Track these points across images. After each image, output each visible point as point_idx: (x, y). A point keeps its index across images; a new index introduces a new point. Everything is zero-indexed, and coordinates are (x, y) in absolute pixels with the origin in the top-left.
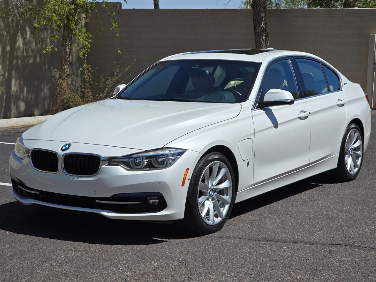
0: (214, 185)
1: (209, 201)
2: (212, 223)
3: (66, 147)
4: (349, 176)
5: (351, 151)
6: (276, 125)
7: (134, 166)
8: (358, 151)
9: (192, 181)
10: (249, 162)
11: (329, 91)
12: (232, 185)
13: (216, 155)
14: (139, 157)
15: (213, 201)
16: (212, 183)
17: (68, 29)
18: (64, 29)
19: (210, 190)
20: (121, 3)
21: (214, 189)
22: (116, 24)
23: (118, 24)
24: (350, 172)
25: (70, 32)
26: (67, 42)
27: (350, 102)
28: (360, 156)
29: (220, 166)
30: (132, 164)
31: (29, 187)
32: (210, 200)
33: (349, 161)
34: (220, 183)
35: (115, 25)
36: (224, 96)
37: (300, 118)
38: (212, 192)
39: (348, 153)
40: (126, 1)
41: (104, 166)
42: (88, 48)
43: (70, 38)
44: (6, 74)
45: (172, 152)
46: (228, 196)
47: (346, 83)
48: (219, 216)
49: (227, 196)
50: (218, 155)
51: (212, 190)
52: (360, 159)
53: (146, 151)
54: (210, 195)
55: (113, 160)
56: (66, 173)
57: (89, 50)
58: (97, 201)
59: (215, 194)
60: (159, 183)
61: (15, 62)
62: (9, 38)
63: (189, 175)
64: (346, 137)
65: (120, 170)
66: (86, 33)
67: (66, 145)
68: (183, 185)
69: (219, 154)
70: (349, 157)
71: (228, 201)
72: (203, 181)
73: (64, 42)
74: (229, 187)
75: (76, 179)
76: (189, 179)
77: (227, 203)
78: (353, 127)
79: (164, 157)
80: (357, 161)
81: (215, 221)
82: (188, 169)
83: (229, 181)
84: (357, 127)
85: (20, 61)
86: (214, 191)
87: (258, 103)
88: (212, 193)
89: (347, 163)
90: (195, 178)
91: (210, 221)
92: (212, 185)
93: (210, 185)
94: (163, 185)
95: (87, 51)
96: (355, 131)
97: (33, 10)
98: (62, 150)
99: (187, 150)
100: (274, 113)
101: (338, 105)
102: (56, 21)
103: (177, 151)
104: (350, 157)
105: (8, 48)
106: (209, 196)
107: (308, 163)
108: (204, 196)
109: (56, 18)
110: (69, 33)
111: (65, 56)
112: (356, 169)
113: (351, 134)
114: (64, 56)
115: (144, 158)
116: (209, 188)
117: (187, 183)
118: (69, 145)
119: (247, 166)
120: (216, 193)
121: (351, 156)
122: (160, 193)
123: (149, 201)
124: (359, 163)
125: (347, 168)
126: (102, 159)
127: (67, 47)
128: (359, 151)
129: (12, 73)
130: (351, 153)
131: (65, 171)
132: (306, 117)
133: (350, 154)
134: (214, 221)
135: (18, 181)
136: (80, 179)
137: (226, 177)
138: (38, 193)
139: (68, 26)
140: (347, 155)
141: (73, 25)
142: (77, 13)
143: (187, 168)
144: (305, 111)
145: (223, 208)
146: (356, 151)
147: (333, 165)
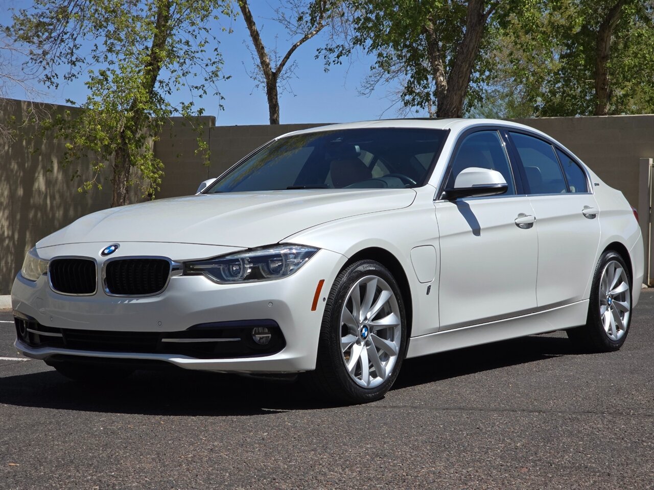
0: (368, 318)
1: (361, 345)
2: (366, 384)
3: (111, 249)
4: (608, 342)
5: (610, 299)
6: (477, 231)
7: (227, 276)
8: (622, 301)
9: (330, 304)
10: (430, 286)
11: (569, 191)
12: (400, 323)
13: (372, 265)
14: (237, 260)
15: (368, 348)
16: (365, 315)
17: (124, 153)
18: (117, 154)
19: (362, 326)
20: (215, 118)
21: (369, 325)
22: (205, 143)
23: (208, 143)
24: (609, 335)
25: (127, 159)
26: (122, 176)
27: (606, 214)
28: (627, 310)
29: (380, 286)
30: (224, 272)
31: (45, 325)
32: (363, 343)
33: (608, 316)
34: (379, 316)
35: (203, 145)
36: (386, 181)
37: (518, 225)
38: (366, 331)
39: (604, 302)
40: (222, 106)
41: (176, 278)
42: (158, 185)
43: (127, 169)
44: (16, 236)
45: (294, 251)
46: (394, 342)
47: (598, 185)
48: (378, 374)
49: (392, 341)
50: (375, 265)
51: (365, 326)
52: (627, 315)
53: (250, 250)
54: (362, 336)
55: (191, 267)
56: (108, 293)
57: (159, 189)
58: (164, 340)
59: (371, 336)
60: (271, 302)
61: (31, 215)
62: (21, 174)
63: (325, 292)
64: (601, 273)
65: (204, 283)
66: (154, 160)
67: (111, 246)
68: (314, 307)
69: (376, 263)
70: (607, 310)
71: (394, 350)
72: (350, 306)
73: (117, 177)
74: (396, 326)
75: (126, 302)
76: (324, 299)
77: (393, 354)
78: (612, 256)
79: (281, 260)
80: (621, 318)
81: (371, 382)
82: (322, 282)
83: (395, 314)
84: (620, 258)
85: (39, 215)
86: (370, 329)
87: (444, 191)
88: (366, 333)
89: (603, 318)
90: (335, 299)
91: (362, 381)
92: (366, 319)
93: (361, 318)
94: (279, 305)
95: (156, 189)
96: (615, 264)
97: (63, 122)
98: (103, 254)
99: (320, 249)
100: (474, 210)
101: (584, 215)
102: (102, 140)
103: (304, 250)
104: (609, 309)
105: (20, 192)
106: (360, 337)
107: (535, 306)
108: (350, 335)
109: (102, 134)
110: (125, 161)
111: (117, 200)
112: (621, 332)
113: (610, 269)
114: (115, 200)
115: (246, 262)
116: (361, 322)
117: (322, 305)
118: (116, 247)
119: (428, 294)
120: (372, 334)
121: (611, 309)
122: (274, 320)
123: (253, 337)
124: (625, 322)
125: (604, 328)
126: (173, 266)
127: (122, 185)
128: (624, 301)
129: (26, 234)
130: (611, 302)
131: (107, 290)
132: (529, 225)
133: (609, 305)
134: (369, 382)
135: (27, 319)
136: (134, 301)
137: (390, 307)
138: (60, 335)
139: (124, 149)
140: (603, 306)
141: (132, 147)
142: (139, 127)
143: (322, 279)
144: (527, 215)
145: (385, 362)
146: (620, 301)
147: (579, 318)
